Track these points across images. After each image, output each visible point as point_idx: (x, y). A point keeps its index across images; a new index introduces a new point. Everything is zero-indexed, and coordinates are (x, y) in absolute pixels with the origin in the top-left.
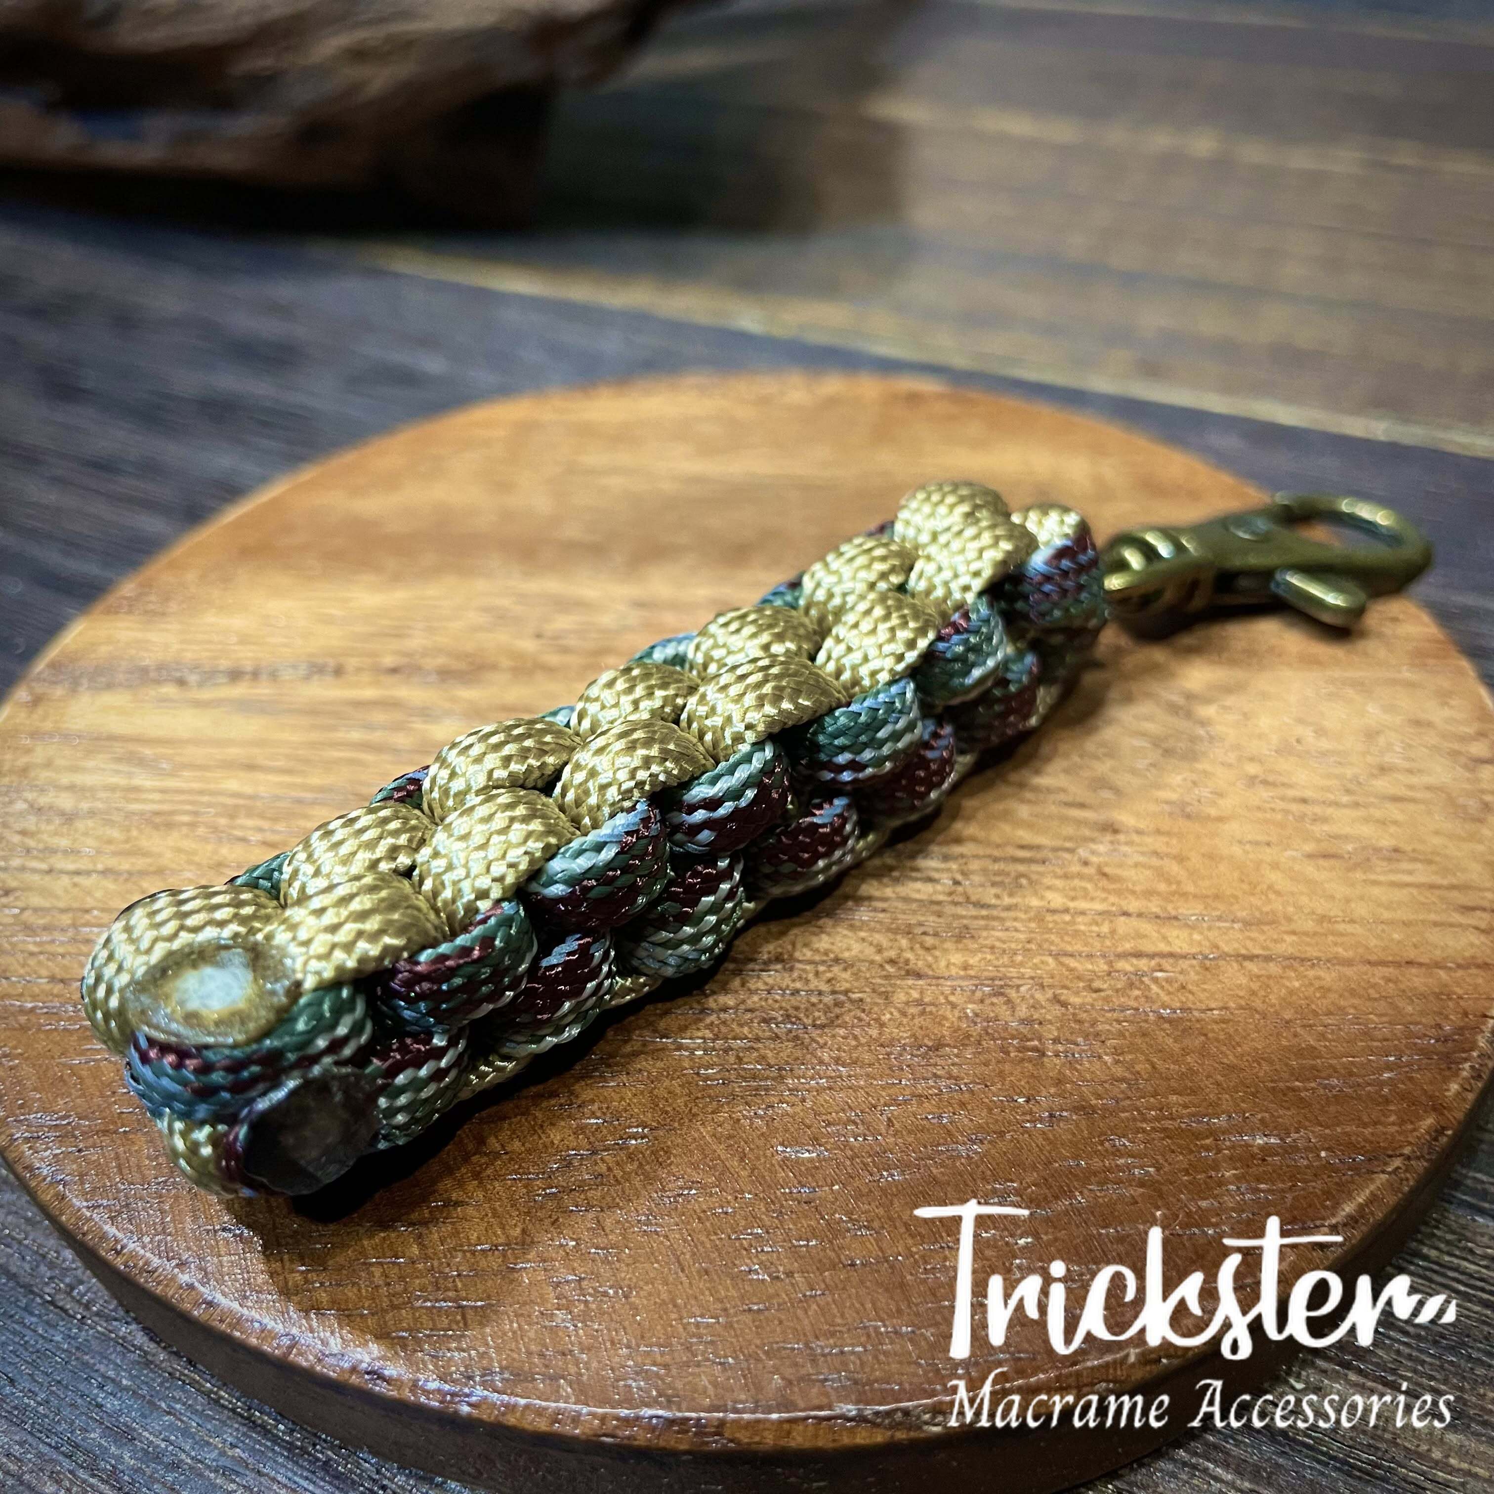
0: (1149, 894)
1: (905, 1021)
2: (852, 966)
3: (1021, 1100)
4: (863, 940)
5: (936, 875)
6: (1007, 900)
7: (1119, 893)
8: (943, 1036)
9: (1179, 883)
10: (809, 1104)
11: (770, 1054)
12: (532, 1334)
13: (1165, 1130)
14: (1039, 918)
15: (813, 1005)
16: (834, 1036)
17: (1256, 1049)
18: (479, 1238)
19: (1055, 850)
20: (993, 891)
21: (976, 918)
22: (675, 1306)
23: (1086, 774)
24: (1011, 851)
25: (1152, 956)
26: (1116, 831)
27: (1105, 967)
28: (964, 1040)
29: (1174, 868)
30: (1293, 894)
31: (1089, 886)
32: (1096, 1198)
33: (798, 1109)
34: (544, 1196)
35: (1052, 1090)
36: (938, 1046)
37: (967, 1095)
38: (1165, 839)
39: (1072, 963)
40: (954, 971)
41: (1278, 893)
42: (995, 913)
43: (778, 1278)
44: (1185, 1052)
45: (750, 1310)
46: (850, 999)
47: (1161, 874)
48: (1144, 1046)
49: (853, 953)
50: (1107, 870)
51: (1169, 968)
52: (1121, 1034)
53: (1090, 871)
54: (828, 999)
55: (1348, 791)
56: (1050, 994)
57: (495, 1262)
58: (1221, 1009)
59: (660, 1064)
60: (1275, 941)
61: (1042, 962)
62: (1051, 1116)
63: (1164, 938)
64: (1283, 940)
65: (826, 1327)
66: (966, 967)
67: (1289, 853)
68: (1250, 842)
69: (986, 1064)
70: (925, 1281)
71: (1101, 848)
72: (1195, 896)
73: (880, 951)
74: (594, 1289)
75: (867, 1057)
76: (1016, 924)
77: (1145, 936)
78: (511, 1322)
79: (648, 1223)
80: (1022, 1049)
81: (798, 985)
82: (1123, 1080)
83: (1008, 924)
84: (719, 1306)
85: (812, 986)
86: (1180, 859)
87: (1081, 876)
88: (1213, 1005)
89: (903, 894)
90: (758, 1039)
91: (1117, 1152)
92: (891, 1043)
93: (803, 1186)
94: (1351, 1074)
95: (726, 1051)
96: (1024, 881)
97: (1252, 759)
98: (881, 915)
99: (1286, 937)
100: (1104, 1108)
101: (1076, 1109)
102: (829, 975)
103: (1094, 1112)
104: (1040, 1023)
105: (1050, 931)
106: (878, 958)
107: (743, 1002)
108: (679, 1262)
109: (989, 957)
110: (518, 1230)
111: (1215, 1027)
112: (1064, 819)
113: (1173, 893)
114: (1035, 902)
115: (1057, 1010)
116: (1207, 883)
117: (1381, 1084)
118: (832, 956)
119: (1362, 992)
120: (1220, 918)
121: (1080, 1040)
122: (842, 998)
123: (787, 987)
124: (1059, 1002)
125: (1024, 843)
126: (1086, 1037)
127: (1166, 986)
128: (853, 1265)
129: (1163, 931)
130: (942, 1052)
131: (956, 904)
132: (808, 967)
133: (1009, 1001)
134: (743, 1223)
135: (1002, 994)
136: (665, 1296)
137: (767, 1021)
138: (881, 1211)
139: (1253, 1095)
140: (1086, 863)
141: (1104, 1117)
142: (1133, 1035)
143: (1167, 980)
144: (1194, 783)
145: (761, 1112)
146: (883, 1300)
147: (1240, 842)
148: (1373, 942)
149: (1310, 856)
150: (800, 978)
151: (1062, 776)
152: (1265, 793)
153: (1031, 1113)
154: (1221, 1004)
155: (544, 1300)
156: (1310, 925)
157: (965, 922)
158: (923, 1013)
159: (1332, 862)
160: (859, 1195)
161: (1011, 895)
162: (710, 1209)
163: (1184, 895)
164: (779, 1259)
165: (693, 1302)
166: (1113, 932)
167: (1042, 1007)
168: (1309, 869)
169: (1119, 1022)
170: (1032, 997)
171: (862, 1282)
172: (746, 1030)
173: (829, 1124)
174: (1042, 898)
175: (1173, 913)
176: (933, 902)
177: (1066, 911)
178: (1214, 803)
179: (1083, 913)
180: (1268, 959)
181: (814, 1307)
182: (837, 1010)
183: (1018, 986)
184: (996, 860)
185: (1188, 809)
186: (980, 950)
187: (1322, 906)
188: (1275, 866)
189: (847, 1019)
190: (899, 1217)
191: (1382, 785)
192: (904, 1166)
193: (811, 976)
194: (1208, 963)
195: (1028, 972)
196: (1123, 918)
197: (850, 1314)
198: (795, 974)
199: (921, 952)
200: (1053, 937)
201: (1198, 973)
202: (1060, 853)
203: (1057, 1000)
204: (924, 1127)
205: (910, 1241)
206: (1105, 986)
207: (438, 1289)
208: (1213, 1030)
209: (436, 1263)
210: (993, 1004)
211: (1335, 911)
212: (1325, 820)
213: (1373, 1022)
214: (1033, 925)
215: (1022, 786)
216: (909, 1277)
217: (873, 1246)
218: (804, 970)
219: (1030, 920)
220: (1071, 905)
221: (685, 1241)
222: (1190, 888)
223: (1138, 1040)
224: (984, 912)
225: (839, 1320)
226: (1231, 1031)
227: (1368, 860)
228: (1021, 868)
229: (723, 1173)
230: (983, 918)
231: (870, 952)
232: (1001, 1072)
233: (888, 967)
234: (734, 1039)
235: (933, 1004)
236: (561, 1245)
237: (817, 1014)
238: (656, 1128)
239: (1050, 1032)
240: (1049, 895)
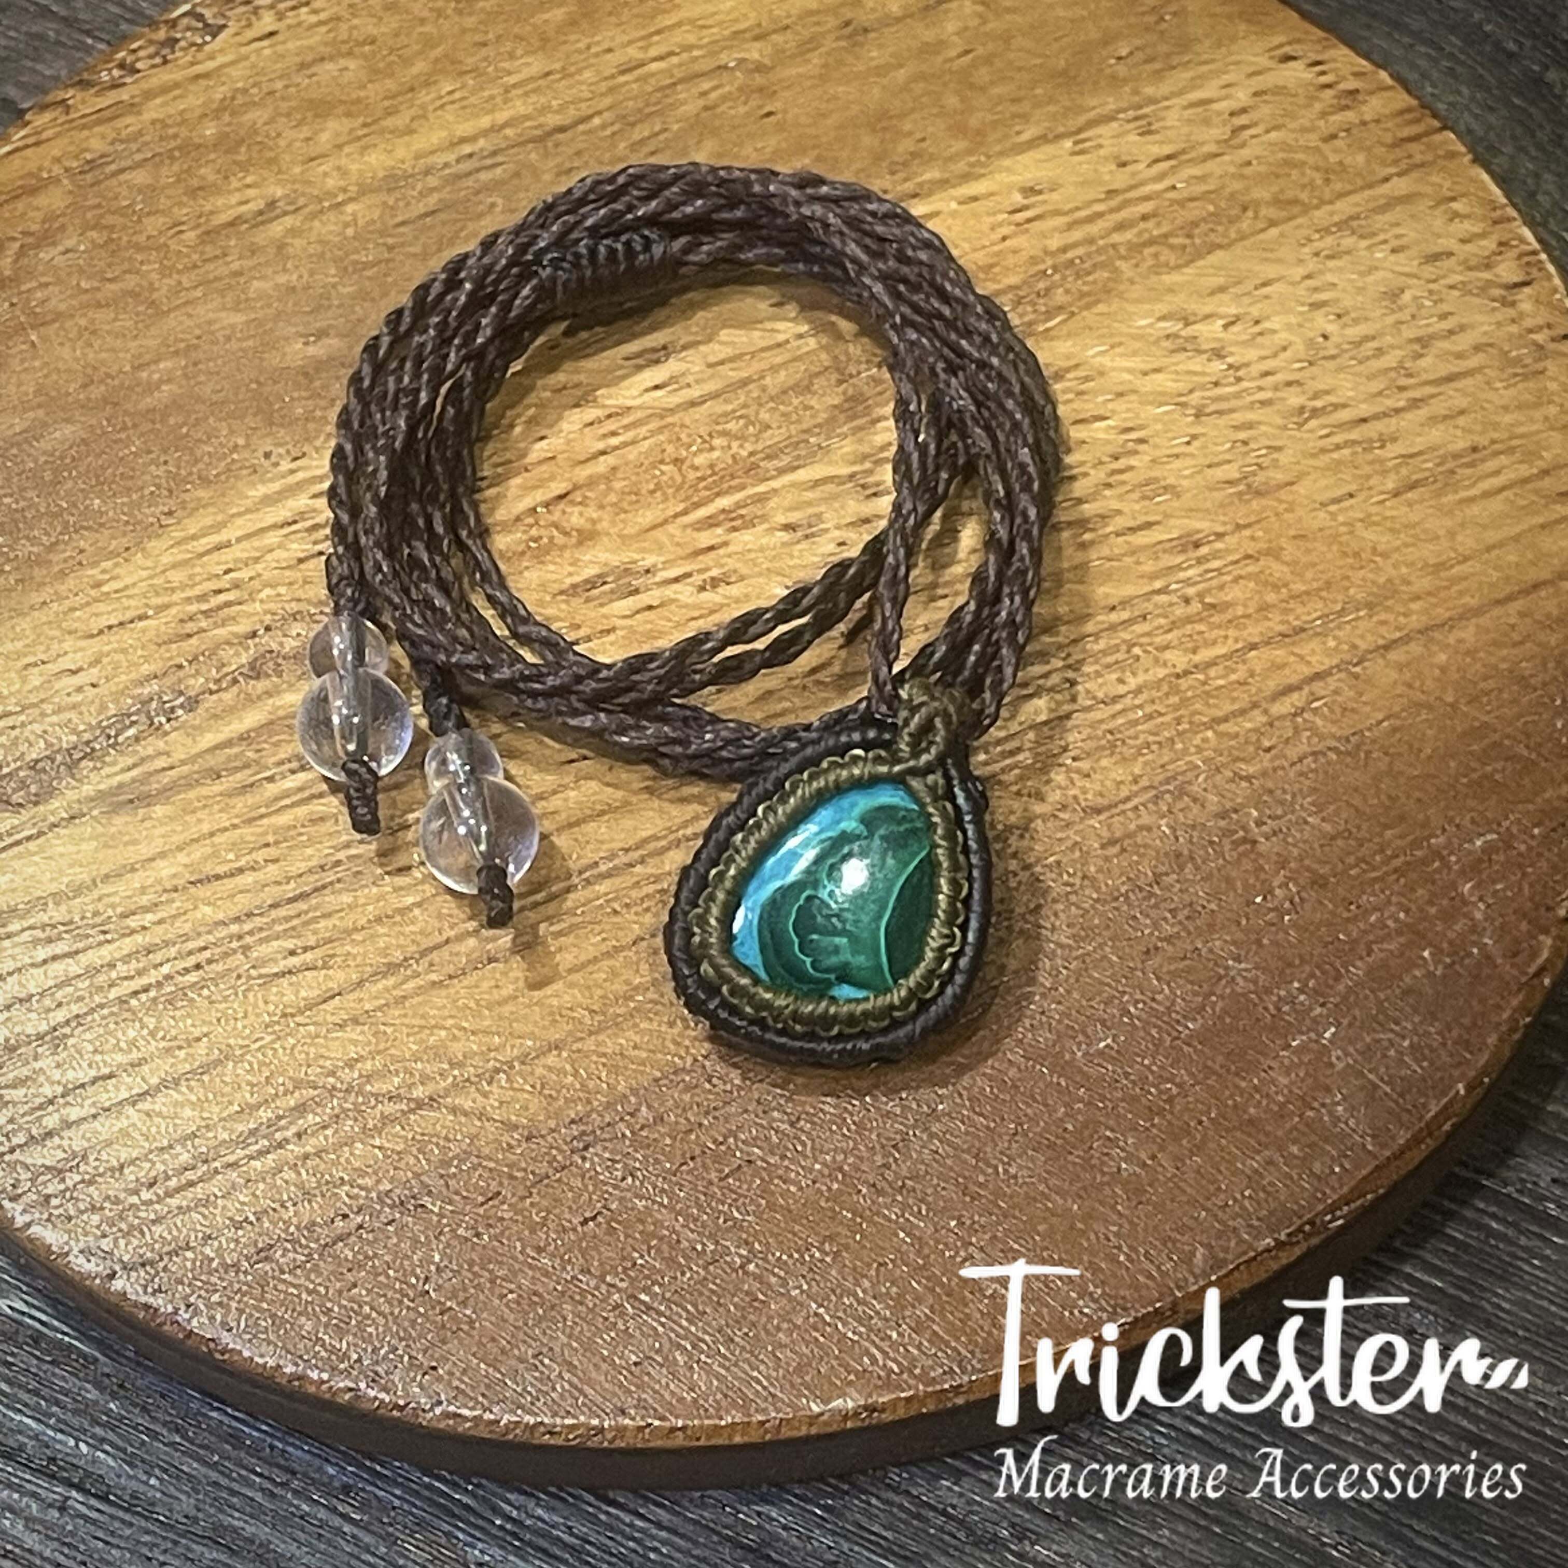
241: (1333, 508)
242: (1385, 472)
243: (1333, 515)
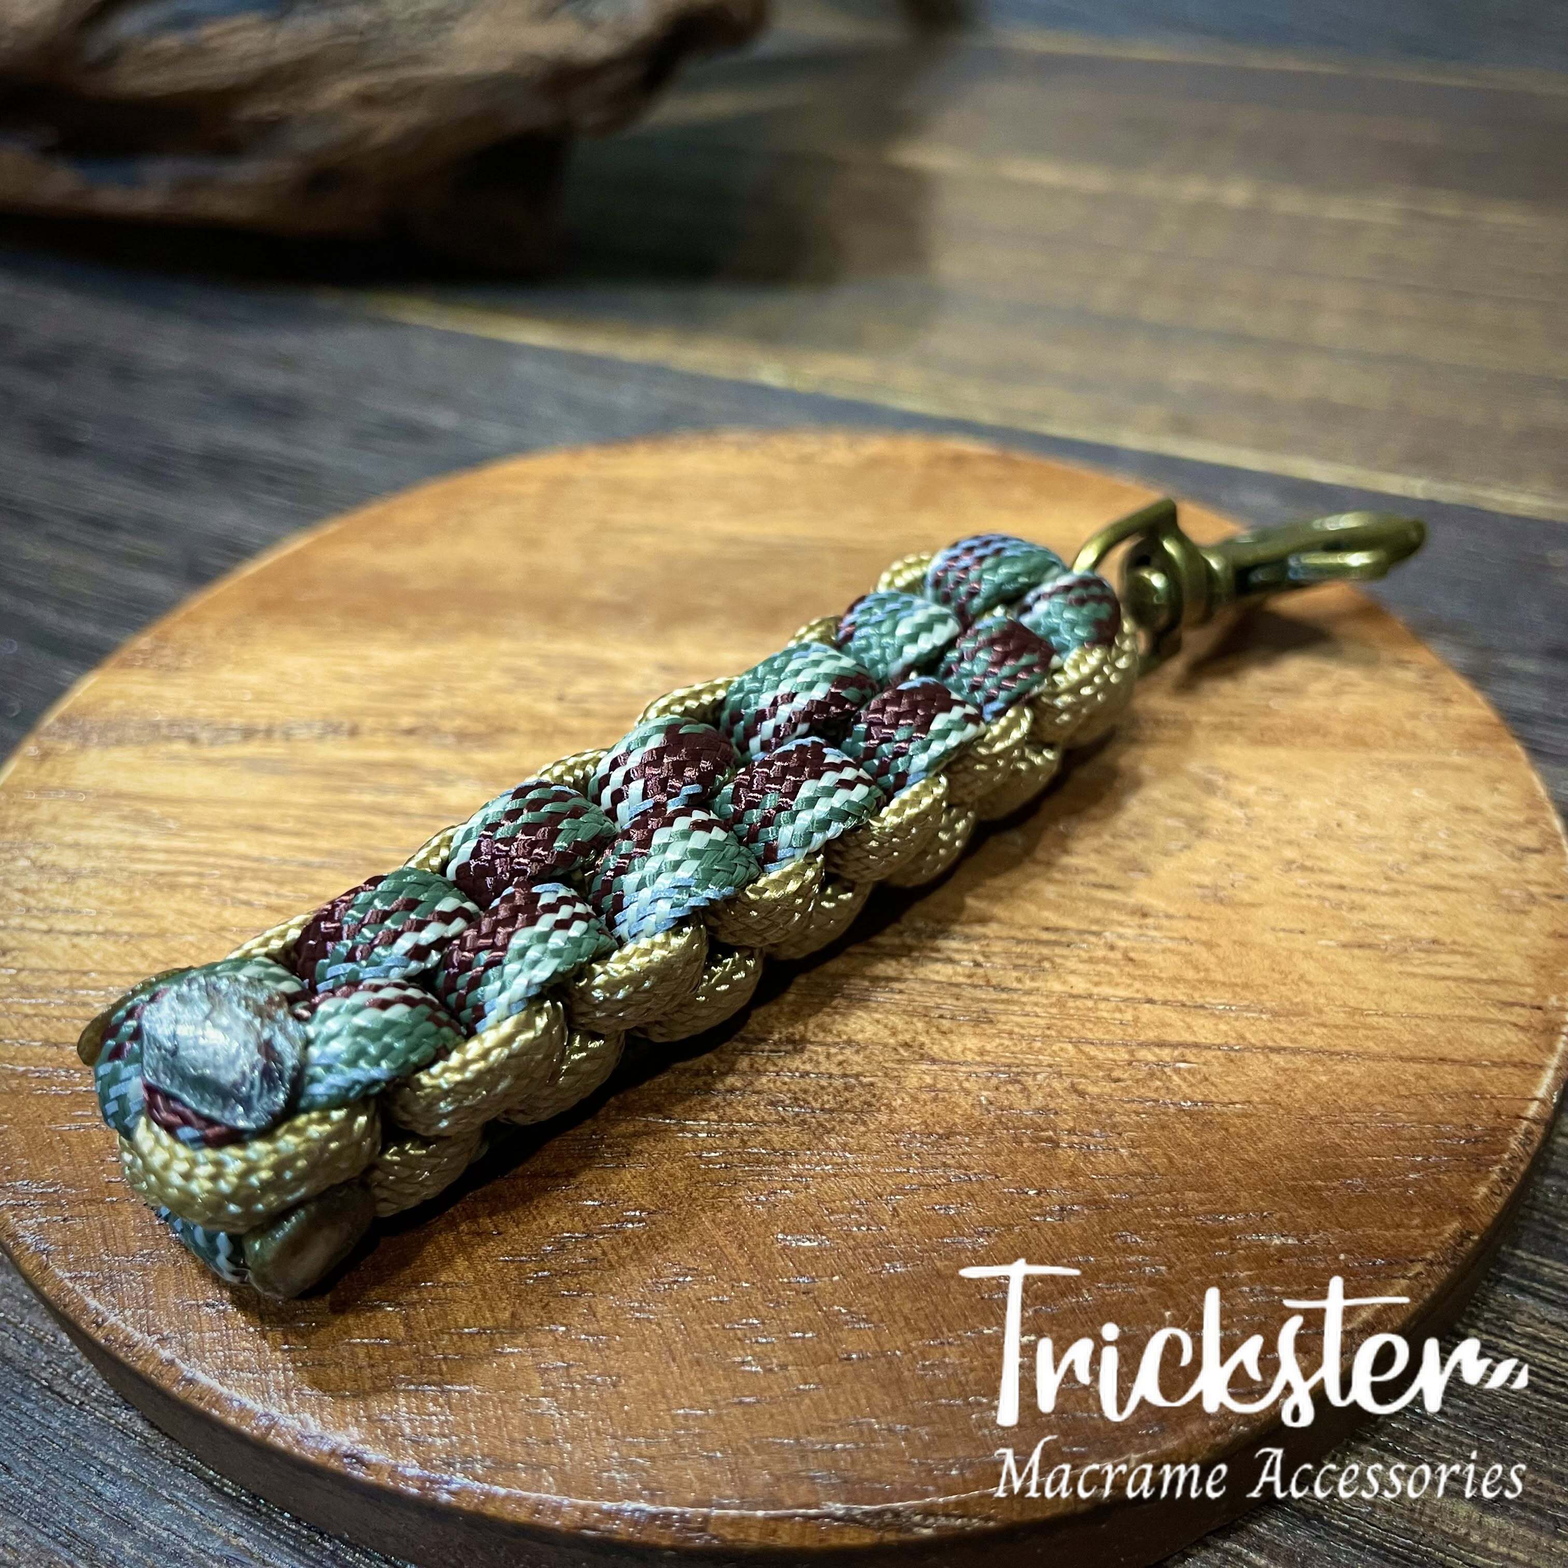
0: (1176, 980)
1: (917, 1107)
2: (865, 1048)
3: (1031, 1193)
4: (878, 1021)
5: (957, 956)
6: (1029, 984)
7: (1144, 979)
8: (955, 1124)
9: (1207, 970)
10: (812, 1191)
11: (775, 1138)
12: (515, 1422)
13: (1179, 1227)
14: (1060, 1003)
15: (823, 1088)
16: (842, 1121)
17: (1277, 1146)
18: (467, 1321)
19: (1081, 932)
20: (1015, 974)
21: (995, 1001)
22: (664, 1396)
23: (1117, 853)
24: (1035, 933)
25: (1175, 1046)
26: (1145, 915)
27: (1127, 1057)
28: (976, 1129)
29: (1202, 954)
30: (1324, 984)
31: (1114, 971)
32: (1104, 1296)
33: (801, 1196)
34: (535, 1279)
35: (1065, 1183)
36: (949, 1134)
37: (976, 1186)
38: (1194, 924)
39: (1092, 1050)
40: (969, 1056)
41: (1310, 984)
42: (1015, 997)
43: (771, 1370)
44: (1205, 1146)
45: (741, 1403)
46: (861, 1083)
47: (1188, 959)
48: (1162, 1140)
49: (867, 1035)
50: (1132, 955)
51: (1192, 1059)
52: (1139, 1126)
53: (1117, 955)
54: (838, 1083)
55: (1388, 879)
56: (1067, 1082)
57: (482, 1345)
58: (1243, 1103)
59: (661, 1146)
60: (1304, 1033)
61: (1062, 1049)
62: (1062, 1209)
63: (1189, 1027)
64: (1312, 1033)
65: (818, 1422)
66: (982, 1052)
67: (1323, 942)
68: (1284, 930)
69: (998, 1154)
70: (922, 1378)
71: (1129, 932)
72: (1224, 984)
73: (894, 1034)
74: (582, 1376)
75: (876, 1144)
76: (1038, 1010)
77: (1170, 1025)
78: (495, 1408)
79: (640, 1310)
80: (1035, 1140)
81: (808, 1067)
82: (1138, 1174)
83: (1028, 1008)
84: (709, 1397)
85: (822, 1069)
86: (1209, 945)
87: (1105, 960)
88: (1235, 1098)
89: (921, 976)
90: (764, 1122)
91: (1128, 1249)
92: (901, 1130)
93: (802, 1276)
94: (1375, 1174)
95: (730, 1134)
96: (1047, 965)
97: (1290, 843)
98: (897, 997)
99: (1316, 1030)
100: (1118, 1203)
101: (1087, 1203)
102: (840, 1058)
103: (1107, 1207)
104: (1056, 1113)
105: (1071, 1017)
106: (892, 1041)
107: (751, 1083)
108: (670, 1351)
109: (1007, 1042)
110: (507, 1314)
111: (1237, 1122)
112: (1091, 900)
113: (1200, 982)
114: (1057, 987)
115: (1074, 1100)
116: (1237, 971)
117: (1407, 1185)
118: (845, 1037)
119: (1391, 1089)
120: (1248, 1008)
121: (1096, 1131)
122: (853, 1081)
123: (797, 1069)
124: (1076, 1091)
125: (1050, 925)
126: (1103, 1128)
127: (1190, 1078)
128: (849, 1359)
129: (1188, 1020)
130: (952, 1140)
131: (975, 986)
132: (819, 1049)
133: (1024, 1089)
134: (739, 1312)
135: (1019, 1082)
136: (654, 1386)
137: (772, 1103)
138: (881, 1304)
139: (1271, 1192)
140: (1112, 948)
141: (1116, 1212)
142: (1151, 1127)
143: (1189, 1071)
144: (1229, 866)
145: (762, 1198)
146: (878, 1395)
147: (1273, 929)
148: (1406, 1037)
149: (1345, 946)
150: (811, 1060)
151: (1093, 856)
152: (1299, 879)
153: (1041, 1205)
154: (1243, 1098)
155: (530, 1387)
156: (1340, 1018)
157: (984, 1005)
158: (935, 1099)
159: (1368, 953)
160: (860, 1287)
161: (1033, 979)
162: (706, 1297)
163: (1212, 983)
164: (773, 1351)
165: (682, 1392)
166: (1136, 1019)
167: (1059, 1096)
168: (1343, 959)
169: (1137, 1114)
170: (1049, 1085)
171: (858, 1377)
172: (751, 1113)
173: (832, 1212)
174: (1065, 983)
175: (1200, 1001)
176: (951, 984)
177: (1090, 996)
178: (1247, 888)
179: (1106, 999)
180: (1296, 1052)
181: (807, 1401)
182: (847, 1094)
183: (1035, 1074)
184: (1019, 942)
185: (1221, 894)
186: (998, 1035)
187: (1354, 998)
188: (1307, 955)
189: (857, 1103)
190: (900, 1311)
191: (1423, 872)
192: (907, 1258)
193: (822, 1058)
194: (1233, 1054)
195: (1045, 1059)
196: (1147, 1006)
197: (844, 1410)
198: (806, 1056)
199: (937, 1036)
200: (1075, 1024)
201: (1221, 1065)
202: (1086, 936)
203: (1074, 1089)
204: (929, 1217)
205: (909, 1337)
206: (1126, 1076)
207: (423, 1372)
208: (1234, 1125)
209: (422, 1347)
210: (1008, 1092)
211: (1368, 1004)
212: (1363, 909)
213: (1401, 1120)
214: (1054, 1011)
215: (1049, 864)
216: (906, 1373)
217: (870, 1340)
218: (816, 1052)
219: (1052, 1005)
220: (1095, 990)
221: (678, 1329)
222: (1219, 976)
223: (1157, 1134)
224: (1004, 996)
225: (832, 1416)
226: (1253, 1126)
227: (1406, 950)
228: (1045, 951)
229: (719, 1259)
230: (1003, 1001)
231: (884, 1034)
232: (1014, 1162)
233: (901, 1051)
234: (740, 1121)
235: (946, 1090)
236: (551, 1331)
237: (826, 1098)
238: (654, 1212)
239: (1064, 1121)
240: (1072, 979)
241: (1281, 934)
242: (1341, 928)
243: (1279, 940)
